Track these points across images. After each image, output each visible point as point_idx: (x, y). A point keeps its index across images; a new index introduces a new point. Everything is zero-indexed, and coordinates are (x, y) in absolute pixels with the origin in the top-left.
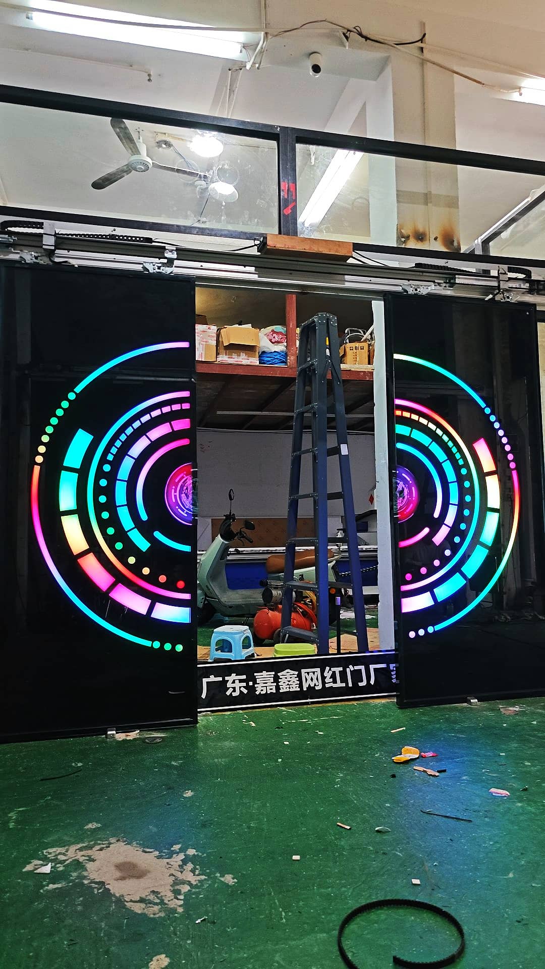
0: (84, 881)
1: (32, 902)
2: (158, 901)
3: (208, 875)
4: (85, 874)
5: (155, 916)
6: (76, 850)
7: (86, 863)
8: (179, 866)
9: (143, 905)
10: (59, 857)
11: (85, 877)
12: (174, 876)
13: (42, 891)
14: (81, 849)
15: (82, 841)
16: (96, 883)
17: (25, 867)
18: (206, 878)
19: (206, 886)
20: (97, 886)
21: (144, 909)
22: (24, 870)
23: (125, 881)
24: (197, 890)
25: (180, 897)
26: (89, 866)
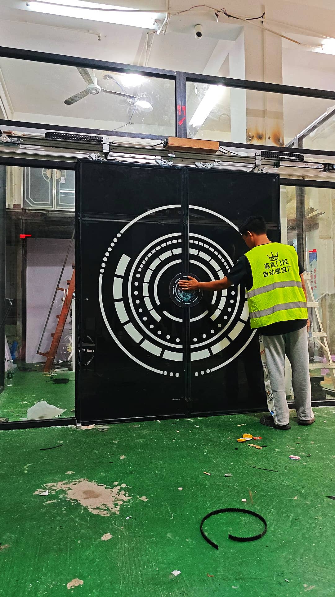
0: (66, 499)
1: (39, 510)
2: (107, 509)
3: (133, 497)
4: (67, 496)
5: (104, 516)
6: (62, 484)
7: (67, 490)
8: (117, 492)
9: (98, 511)
10: (52, 488)
11: (67, 497)
12: (115, 497)
13: (44, 504)
14: (64, 484)
15: (64, 480)
16: (73, 500)
17: (34, 492)
18: (132, 498)
19: (131, 502)
20: (73, 501)
21: (98, 512)
22: (34, 494)
23: (88, 499)
24: (127, 504)
25: (117, 507)
26: (69, 492)
